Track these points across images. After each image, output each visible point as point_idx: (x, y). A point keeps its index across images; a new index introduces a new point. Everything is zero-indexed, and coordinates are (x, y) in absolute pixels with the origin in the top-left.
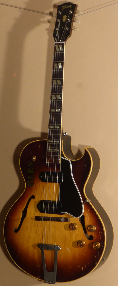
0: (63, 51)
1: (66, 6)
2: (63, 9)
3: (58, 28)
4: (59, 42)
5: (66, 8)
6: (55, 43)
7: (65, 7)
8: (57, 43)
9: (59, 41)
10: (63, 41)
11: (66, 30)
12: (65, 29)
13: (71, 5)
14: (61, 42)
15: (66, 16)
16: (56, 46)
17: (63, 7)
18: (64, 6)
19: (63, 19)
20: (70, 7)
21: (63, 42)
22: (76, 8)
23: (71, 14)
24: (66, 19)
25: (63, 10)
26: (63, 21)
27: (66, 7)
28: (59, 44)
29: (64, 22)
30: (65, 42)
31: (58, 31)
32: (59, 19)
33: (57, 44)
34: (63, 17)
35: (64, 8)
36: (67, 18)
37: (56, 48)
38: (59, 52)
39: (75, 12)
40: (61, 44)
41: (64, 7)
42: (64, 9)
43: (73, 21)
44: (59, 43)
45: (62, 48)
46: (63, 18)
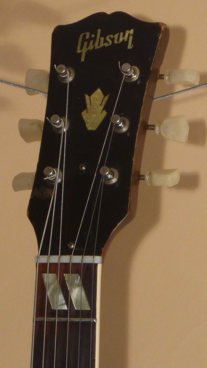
0: (92, 313)
1: (103, 35)
2: (82, 51)
3: (56, 167)
4: (65, 259)
5: (102, 45)
6: (44, 259)
7: (95, 39)
8: (54, 259)
9: (67, 251)
10: (90, 253)
11: (102, 180)
12: (99, 176)
13: (132, 32)
14: (77, 259)
15: (105, 94)
16: (49, 278)
17: (84, 39)
18: (88, 34)
19: (84, 115)
20: (125, 43)
21: (88, 259)
22: (158, 48)
23: (130, 86)
24: (105, 113)
25: (83, 60)
26: (82, 123)
27: (100, 43)
28: (65, 268)
29: (91, 131)
30: (98, 259)
31: (60, 185)
32: (62, 115)
33: (53, 268)
34: (88, 101)
35: (91, 47)
36: (108, 107)
37: (48, 293)
38: (63, 314)
39: (157, 71)
40: (76, 268)
41: (89, 41)
42: (88, 53)
43: (146, 127)
44: (67, 265)
45: (83, 293)
46: (84, 106)
